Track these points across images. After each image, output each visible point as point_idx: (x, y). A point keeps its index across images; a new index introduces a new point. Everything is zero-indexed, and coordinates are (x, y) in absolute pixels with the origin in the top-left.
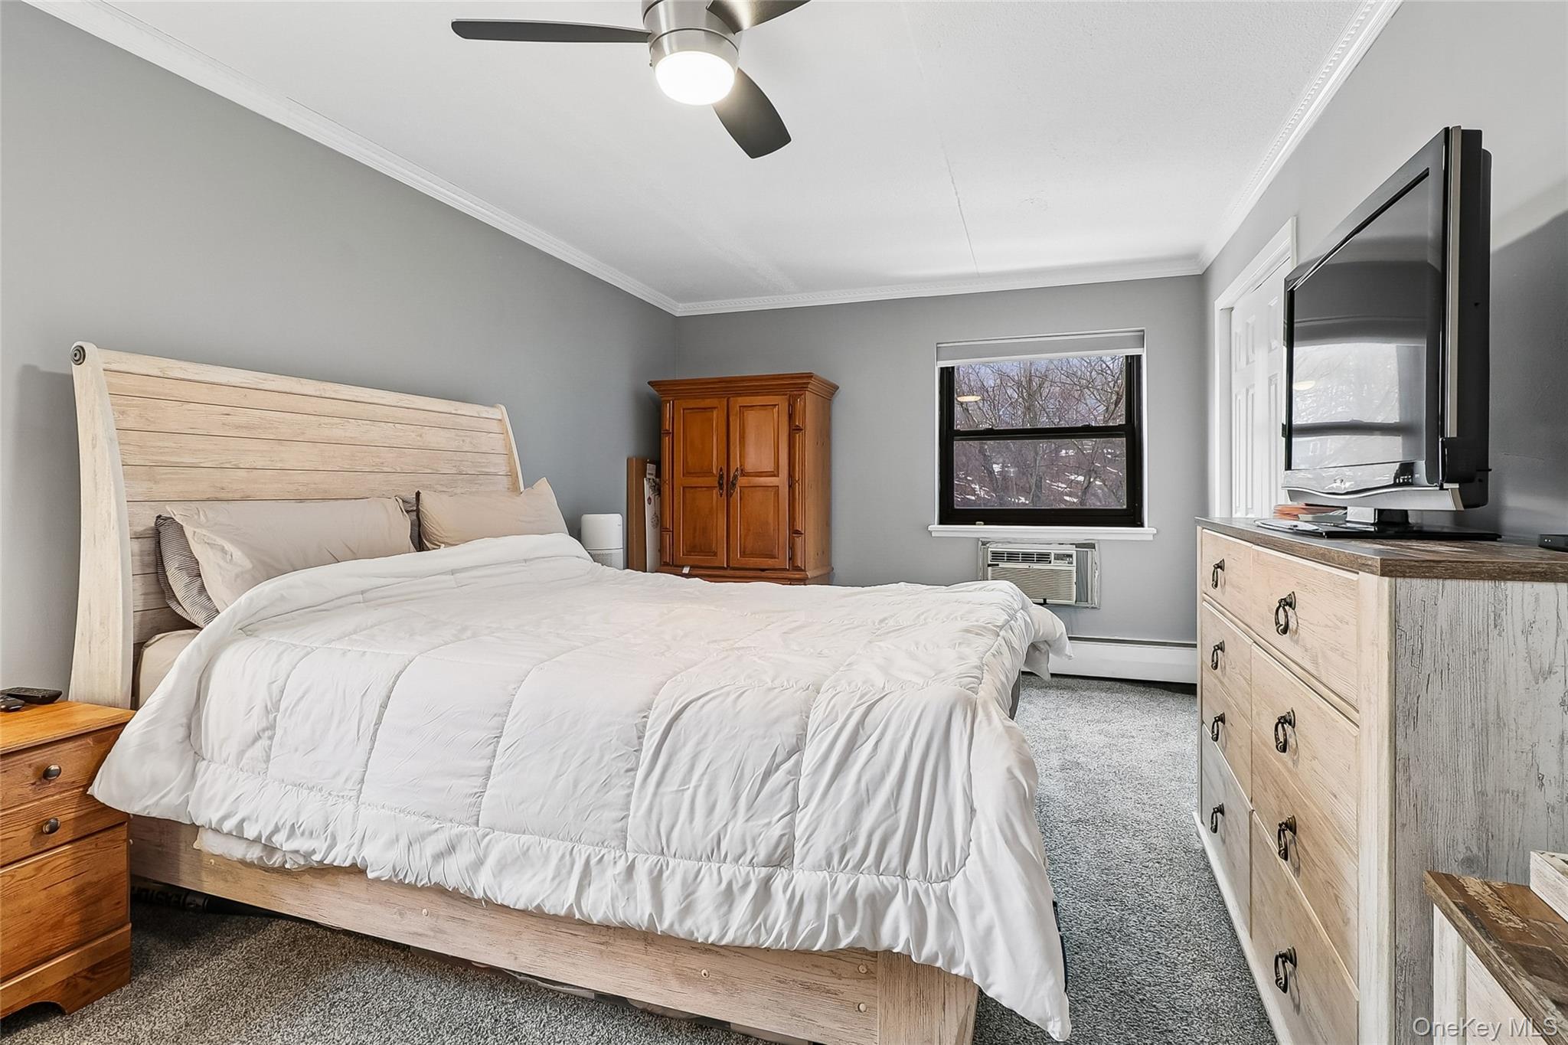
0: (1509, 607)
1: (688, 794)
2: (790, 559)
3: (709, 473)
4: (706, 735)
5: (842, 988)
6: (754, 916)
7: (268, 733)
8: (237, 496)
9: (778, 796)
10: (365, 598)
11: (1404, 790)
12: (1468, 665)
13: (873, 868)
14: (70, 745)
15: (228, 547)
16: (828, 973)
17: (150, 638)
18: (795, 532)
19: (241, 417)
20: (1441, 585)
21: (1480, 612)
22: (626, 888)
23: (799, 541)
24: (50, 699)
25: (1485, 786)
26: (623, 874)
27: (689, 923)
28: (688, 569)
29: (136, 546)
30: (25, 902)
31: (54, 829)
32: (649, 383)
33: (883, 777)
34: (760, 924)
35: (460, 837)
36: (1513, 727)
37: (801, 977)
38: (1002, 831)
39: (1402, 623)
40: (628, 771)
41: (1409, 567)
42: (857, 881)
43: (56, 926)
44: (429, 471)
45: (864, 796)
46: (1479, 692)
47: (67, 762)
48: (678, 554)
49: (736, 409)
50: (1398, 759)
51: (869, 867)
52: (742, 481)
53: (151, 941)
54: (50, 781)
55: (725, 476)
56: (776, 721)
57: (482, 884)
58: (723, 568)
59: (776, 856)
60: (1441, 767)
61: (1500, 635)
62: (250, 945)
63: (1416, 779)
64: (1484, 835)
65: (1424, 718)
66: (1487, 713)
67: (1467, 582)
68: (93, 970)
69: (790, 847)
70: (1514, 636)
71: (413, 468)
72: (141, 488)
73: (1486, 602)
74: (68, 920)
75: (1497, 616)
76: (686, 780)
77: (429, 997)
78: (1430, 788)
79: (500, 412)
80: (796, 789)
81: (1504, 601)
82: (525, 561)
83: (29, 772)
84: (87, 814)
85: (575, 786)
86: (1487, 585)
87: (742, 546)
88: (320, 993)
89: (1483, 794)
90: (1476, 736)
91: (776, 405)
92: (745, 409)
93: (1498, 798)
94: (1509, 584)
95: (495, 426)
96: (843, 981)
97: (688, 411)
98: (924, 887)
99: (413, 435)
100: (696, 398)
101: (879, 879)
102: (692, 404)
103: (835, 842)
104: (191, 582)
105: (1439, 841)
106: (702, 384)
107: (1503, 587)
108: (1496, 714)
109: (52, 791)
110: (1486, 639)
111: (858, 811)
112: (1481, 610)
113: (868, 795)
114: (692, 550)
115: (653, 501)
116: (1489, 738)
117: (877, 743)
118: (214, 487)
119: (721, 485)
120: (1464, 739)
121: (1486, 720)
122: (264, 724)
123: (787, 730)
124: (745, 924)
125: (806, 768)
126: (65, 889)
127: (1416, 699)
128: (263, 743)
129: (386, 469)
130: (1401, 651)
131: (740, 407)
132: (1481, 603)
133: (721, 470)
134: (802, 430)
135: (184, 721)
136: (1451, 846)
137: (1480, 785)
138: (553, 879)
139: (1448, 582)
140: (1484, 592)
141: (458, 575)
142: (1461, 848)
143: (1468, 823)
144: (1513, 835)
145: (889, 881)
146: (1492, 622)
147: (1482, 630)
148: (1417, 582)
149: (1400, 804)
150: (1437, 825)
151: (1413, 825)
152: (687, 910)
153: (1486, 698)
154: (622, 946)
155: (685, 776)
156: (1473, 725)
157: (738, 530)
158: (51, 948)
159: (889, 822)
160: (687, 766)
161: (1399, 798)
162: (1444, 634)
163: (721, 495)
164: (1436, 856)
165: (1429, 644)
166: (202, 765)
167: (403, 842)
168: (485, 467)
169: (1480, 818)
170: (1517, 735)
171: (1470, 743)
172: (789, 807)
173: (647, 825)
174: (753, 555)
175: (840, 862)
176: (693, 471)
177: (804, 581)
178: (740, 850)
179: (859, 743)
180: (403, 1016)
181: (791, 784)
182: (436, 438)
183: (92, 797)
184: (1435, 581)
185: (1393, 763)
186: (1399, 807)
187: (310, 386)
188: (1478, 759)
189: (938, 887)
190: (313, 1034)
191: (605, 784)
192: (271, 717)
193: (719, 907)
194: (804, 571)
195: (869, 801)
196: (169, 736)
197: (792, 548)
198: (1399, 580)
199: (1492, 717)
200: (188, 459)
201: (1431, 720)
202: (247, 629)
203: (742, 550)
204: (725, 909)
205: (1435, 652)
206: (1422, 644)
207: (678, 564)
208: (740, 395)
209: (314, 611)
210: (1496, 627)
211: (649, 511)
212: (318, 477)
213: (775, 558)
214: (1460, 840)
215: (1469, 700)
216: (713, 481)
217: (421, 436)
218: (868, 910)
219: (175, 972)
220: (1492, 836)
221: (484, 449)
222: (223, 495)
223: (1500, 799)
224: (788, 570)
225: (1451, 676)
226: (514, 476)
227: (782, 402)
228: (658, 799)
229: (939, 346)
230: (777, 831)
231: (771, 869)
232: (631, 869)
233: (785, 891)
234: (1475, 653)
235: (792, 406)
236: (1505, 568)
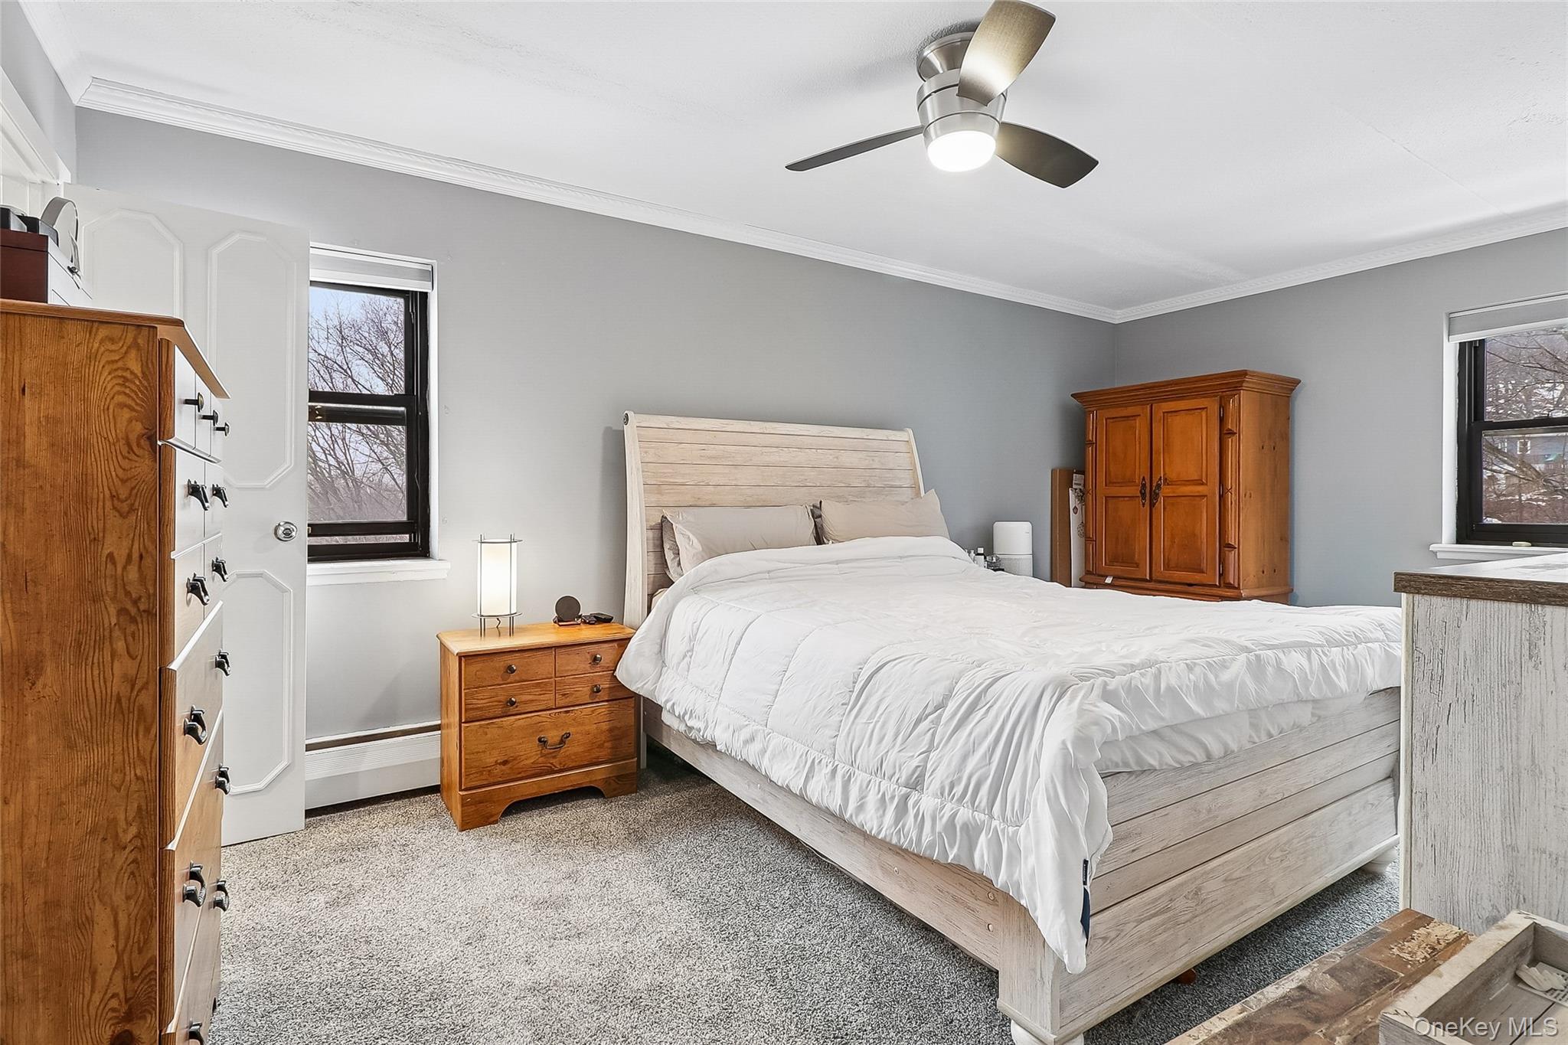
0: (1548, 637)
1: (872, 725)
2: (1220, 575)
3: (1130, 482)
4: (890, 686)
5: (978, 908)
6: (896, 823)
7: (690, 653)
8: (707, 503)
9: (921, 738)
10: (770, 575)
11: (1421, 827)
12: (1496, 700)
13: (969, 804)
14: (606, 645)
15: (691, 536)
16: (969, 893)
17: (657, 590)
18: (1225, 546)
19: (712, 451)
20: (1465, 607)
21: (1512, 640)
22: (830, 784)
23: (1232, 556)
24: (608, 620)
25: (1516, 840)
26: (829, 774)
27: (861, 817)
28: (1111, 579)
29: (651, 534)
30: (587, 728)
31: (598, 691)
32: (1072, 395)
33: (987, 734)
34: (900, 829)
35: (757, 731)
36: (1552, 776)
37: (952, 891)
38: (1047, 790)
39: (1420, 644)
40: (843, 704)
41: (1424, 583)
42: (959, 810)
43: (601, 746)
44: (843, 485)
45: (971, 747)
46: (1509, 730)
47: (606, 654)
48: (1100, 563)
49: (1158, 415)
50: (1414, 791)
51: (967, 802)
52: (1166, 490)
53: (653, 776)
54: (598, 664)
55: (1148, 485)
56: (934, 683)
57: (765, 765)
58: (1146, 581)
59: (912, 780)
60: (1464, 809)
61: (1536, 667)
62: (696, 792)
63: (1434, 818)
64: (1515, 896)
65: (1444, 752)
66: (1519, 757)
67: (1496, 603)
68: (618, 777)
69: (922, 776)
70: (1554, 670)
71: (829, 483)
72: (653, 499)
73: (1519, 629)
74: (606, 744)
75: (1532, 646)
76: (871, 717)
77: (769, 849)
78: (1450, 831)
79: (908, 435)
80: (933, 735)
81: (1541, 628)
82: (901, 557)
83: (588, 656)
84: (614, 687)
85: (815, 709)
86: (1522, 608)
87: (1166, 557)
88: (715, 827)
89: (1513, 849)
90: (1505, 781)
91: (1204, 408)
92: (1169, 415)
93: (1531, 857)
94: (1548, 609)
95: (903, 447)
96: (978, 902)
97: (1111, 420)
98: (1002, 827)
99: (831, 457)
100: (1119, 406)
101: (972, 814)
102: (1113, 413)
103: (947, 777)
104: (674, 558)
105: (1460, 891)
106: (1129, 391)
107: (1540, 612)
108: (1530, 759)
109: (598, 669)
110: (1518, 671)
111: (965, 758)
112: (1512, 636)
113: (974, 747)
114: (1114, 560)
115: (1079, 510)
116: (1522, 787)
117: (989, 708)
118: (695, 498)
119: (1143, 495)
120: (1490, 783)
121: (1518, 765)
122: (688, 648)
123: (940, 690)
124: (891, 827)
125: (944, 720)
126: (605, 726)
127: (1435, 729)
128: (687, 659)
129: (808, 484)
130: (1419, 675)
131: (1164, 413)
132: (1513, 629)
133: (1144, 479)
134: (1236, 433)
135: (659, 641)
136: (1474, 900)
137: (1509, 838)
138: (796, 768)
139: (1473, 603)
140: (1517, 617)
141: (840, 565)
142: (1486, 904)
143: (1495, 878)
144: (1550, 903)
145: (981, 817)
146: (1526, 652)
147: (1513, 660)
148: (1437, 601)
149: (1416, 841)
150: (1458, 873)
151: (1431, 867)
152: (861, 808)
153: (1518, 739)
154: (854, 837)
155: (872, 714)
156: (1502, 768)
157: (1161, 544)
158: (598, 758)
159: (983, 770)
160: (874, 707)
161: (1416, 834)
162: (1468, 661)
163: (1144, 504)
164: (1456, 907)
165: (1451, 669)
166: (665, 669)
167: (731, 728)
168: (888, 481)
169: (1509, 875)
170: (1556, 788)
171: (1498, 788)
172: (927, 747)
173: (846, 744)
174: (1178, 568)
175: (949, 795)
176: (1115, 481)
177: (1238, 598)
178: (892, 772)
179: (978, 708)
180: (750, 854)
181: (931, 731)
182: (849, 459)
183: (615, 677)
184: (1458, 600)
185: (1409, 795)
186: (1416, 844)
187: (756, 426)
188: (1508, 807)
189: (1011, 829)
190: (702, 846)
191: (830, 711)
192: (692, 644)
193: (877, 810)
194: (1238, 588)
195: (974, 751)
196: (650, 649)
197: (1223, 561)
198: (1417, 597)
199: (1525, 762)
200: (680, 480)
201: (1452, 755)
202: (695, 589)
203: (1166, 561)
204: (881, 812)
205: (1457, 680)
206: (1443, 670)
207: (1100, 573)
208: (1165, 400)
209: (735, 582)
210: (1531, 657)
211: (1075, 520)
212: (759, 490)
213: (1203, 572)
214: (1485, 896)
215: (1497, 739)
216: (1135, 491)
217: (837, 458)
218: (964, 835)
219: (656, 794)
220: (1524, 899)
221: (891, 466)
222: (699, 503)
223: (1534, 859)
224: (1219, 587)
225: (1476, 709)
226: (917, 488)
227: (1213, 405)
228: (854, 726)
229: (1452, 316)
230: (915, 762)
231: (909, 790)
232: (834, 771)
233: (914, 808)
234: (1505, 686)
235: (1223, 407)
236: (1537, 590)
